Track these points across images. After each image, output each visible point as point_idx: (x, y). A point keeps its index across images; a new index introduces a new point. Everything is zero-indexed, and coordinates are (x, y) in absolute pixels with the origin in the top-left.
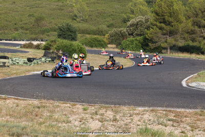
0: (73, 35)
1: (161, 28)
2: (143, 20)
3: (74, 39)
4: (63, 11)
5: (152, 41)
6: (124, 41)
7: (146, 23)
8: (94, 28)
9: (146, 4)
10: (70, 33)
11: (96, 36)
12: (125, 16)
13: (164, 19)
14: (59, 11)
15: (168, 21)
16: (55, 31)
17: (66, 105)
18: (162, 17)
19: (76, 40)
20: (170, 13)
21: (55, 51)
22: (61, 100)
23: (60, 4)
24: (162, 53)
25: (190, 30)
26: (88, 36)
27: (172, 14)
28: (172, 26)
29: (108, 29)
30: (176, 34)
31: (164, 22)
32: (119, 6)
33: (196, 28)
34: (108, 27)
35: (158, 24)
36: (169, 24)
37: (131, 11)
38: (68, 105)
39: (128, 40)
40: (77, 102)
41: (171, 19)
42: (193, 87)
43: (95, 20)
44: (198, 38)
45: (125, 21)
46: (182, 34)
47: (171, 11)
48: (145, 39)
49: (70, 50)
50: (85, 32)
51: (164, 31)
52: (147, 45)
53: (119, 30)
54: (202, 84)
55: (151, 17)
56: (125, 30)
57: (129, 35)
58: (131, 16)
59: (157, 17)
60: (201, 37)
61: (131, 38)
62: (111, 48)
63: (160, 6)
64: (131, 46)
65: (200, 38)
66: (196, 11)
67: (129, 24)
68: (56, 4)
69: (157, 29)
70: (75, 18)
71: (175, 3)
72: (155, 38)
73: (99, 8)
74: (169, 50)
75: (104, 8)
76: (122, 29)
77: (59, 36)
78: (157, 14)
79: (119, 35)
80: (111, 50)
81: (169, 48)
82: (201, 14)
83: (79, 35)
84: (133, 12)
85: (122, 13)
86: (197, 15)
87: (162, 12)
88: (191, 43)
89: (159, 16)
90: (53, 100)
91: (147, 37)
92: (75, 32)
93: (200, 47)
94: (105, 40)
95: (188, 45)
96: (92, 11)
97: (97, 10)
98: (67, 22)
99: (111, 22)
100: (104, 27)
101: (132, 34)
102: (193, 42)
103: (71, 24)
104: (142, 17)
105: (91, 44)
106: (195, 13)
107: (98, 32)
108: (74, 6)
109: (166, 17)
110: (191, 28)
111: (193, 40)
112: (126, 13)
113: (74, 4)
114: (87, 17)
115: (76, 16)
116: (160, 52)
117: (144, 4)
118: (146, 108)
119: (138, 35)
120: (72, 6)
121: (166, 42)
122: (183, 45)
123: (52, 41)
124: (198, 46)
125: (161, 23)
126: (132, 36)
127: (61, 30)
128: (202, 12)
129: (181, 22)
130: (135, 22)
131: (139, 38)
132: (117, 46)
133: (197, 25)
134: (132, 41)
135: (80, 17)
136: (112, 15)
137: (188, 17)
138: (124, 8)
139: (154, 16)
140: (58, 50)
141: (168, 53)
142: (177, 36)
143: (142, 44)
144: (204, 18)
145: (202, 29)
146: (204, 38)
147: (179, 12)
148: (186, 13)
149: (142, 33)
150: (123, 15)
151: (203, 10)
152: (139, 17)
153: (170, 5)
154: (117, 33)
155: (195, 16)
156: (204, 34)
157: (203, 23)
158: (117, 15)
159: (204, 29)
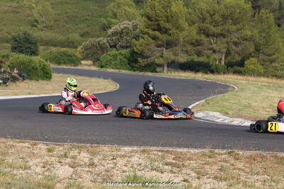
0: (32, 47)
2: (131, 27)
3: (34, 53)
4: (18, 14)
5: (142, 55)
6: (103, 55)
7: (134, 30)
8: (62, 38)
9: (134, 5)
10: (29, 46)
11: (64, 49)
12: (105, 22)
13: (159, 25)
14: (12, 14)
15: (164, 28)
16: (8, 42)
17: (24, 145)
18: (156, 23)
19: (37, 55)
20: (167, 17)
21: (8, 70)
22: (16, 138)
23: (15, 4)
24: (156, 72)
25: (194, 41)
26: (54, 49)
27: (170, 18)
28: (170, 35)
29: (81, 38)
30: (176, 45)
31: (159, 29)
32: (96, 8)
33: (203, 37)
34: (82, 36)
35: (151, 32)
36: (166, 31)
37: (113, 14)
38: (27, 144)
39: (109, 55)
40: (39, 140)
41: (168, 26)
42: (199, 118)
43: (64, 27)
44: (206, 51)
45: (105, 28)
46: (184, 46)
47: (168, 14)
48: (133, 53)
49: (29, 68)
50: (49, 43)
51: (159, 42)
52: (136, 61)
53: (97, 40)
54: (212, 113)
55: (141, 22)
56: (105, 41)
57: (111, 47)
58: (113, 20)
59: (150, 23)
60: (211, 49)
61: (114, 52)
62: (86, 65)
63: (153, 7)
64: (113, 62)
65: (209, 52)
66: (202, 14)
67: (110, 31)
68: (9, 4)
69: (150, 39)
70: (35, 24)
71: (173, 3)
72: (146, 51)
73: (68, 11)
74: (166, 68)
75: (76, 10)
76: (101, 39)
77: (14, 49)
78: (149, 18)
79: (96, 47)
80: (86, 68)
81: (166, 65)
82: (209, 19)
83: (41, 48)
84: (115, 16)
86: (204, 20)
87: (156, 16)
88: (196, 59)
89: (152, 21)
90: (6, 137)
91: (136, 50)
92: (36, 43)
93: (208, 63)
94: (77, 54)
95: (193, 61)
96: (58, 15)
97: (66, 13)
98: (25, 30)
99: (86, 30)
100: (75, 36)
101: (115, 46)
102: (198, 56)
103: (31, 32)
104: (128, 22)
105: (58, 60)
106: (201, 16)
107: (67, 43)
108: (33, 8)
109: (162, 23)
110: (196, 37)
111: (199, 54)
112: (106, 17)
113: (34, 5)
114: (52, 23)
115: (37, 21)
116: (154, 71)
117: (130, 5)
118: (135, 148)
119: (122, 47)
120: (31, 8)
121: (162, 57)
122: (185, 61)
123: (4, 56)
124: (206, 62)
125: (154, 30)
126: (115, 49)
127: (16, 41)
128: (211, 16)
129: (182, 30)
130: (119, 30)
131: (124, 51)
132: (94, 62)
133: (204, 33)
134: (115, 56)
135: (42, 22)
136: (86, 20)
137: (192, 22)
138: (103, 9)
139: (145, 22)
140: (12, 68)
141: (165, 71)
142: (177, 48)
143: (128, 59)
144: (214, 24)
145: (211, 38)
146: (215, 51)
147: (180, 15)
148: (188, 16)
149: (128, 44)
150: (102, 19)
151: (212, 13)
152: (125, 22)
153: (167, 6)
154: (94, 45)
155: (201, 21)
156: (214, 46)
157: (213, 29)
158: (94, 19)
159: (213, 39)
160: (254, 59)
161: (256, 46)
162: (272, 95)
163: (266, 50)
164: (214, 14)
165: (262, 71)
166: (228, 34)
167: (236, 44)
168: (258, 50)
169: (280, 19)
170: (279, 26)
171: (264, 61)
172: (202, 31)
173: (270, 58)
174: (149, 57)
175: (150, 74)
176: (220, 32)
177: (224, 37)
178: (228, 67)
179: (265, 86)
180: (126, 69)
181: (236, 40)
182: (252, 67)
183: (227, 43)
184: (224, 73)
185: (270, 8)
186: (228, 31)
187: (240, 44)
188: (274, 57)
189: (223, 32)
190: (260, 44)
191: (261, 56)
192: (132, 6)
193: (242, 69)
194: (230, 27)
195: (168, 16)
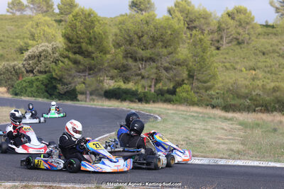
1: (76, 62)
2: (50, 50)
5: (60, 80)
6: (20, 81)
7: (53, 53)
9: (55, 24)
12: (22, 44)
13: (80, 47)
15: (87, 51)
18: (77, 45)
24: (78, 100)
25: (120, 66)
27: (93, 39)
28: (93, 59)
30: (100, 70)
31: (80, 51)
32: (13, 27)
33: (130, 62)
35: (71, 55)
36: (87, 54)
37: (31, 35)
39: (24, 81)
41: (91, 48)
44: (134, 78)
45: (22, 50)
47: (91, 36)
48: (52, 78)
51: (81, 67)
52: (55, 88)
53: (12, 64)
55: (60, 42)
56: (21, 65)
57: (27, 72)
58: (31, 42)
59: (70, 45)
60: (139, 74)
61: (30, 77)
63: (73, 27)
64: (29, 90)
65: (137, 78)
67: (26, 54)
69: (70, 63)
71: (96, 23)
72: (66, 77)
74: (88, 96)
76: (16, 63)
78: (69, 40)
79: (11, 72)
81: (88, 92)
82: (137, 41)
84: (33, 37)
85: (17, 37)
86: (131, 43)
87: (78, 37)
88: (124, 86)
89: (72, 43)
91: (54, 76)
93: (137, 91)
95: (119, 88)
101: (32, 71)
102: (125, 83)
104: (46, 44)
106: (128, 38)
109: (84, 45)
110: (122, 62)
111: (126, 80)
112: (24, 38)
116: (75, 99)
117: (51, 24)
119: (40, 72)
121: (84, 83)
122: (111, 88)
124: (134, 89)
125: (75, 53)
126: (32, 75)
128: (140, 38)
129: (106, 53)
130: (37, 53)
131: (42, 77)
132: (8, 89)
133: (131, 57)
134: (31, 83)
136: (1, 41)
137: (118, 44)
138: (20, 29)
139: (65, 44)
141: (88, 100)
142: (101, 74)
143: (46, 86)
144: (142, 47)
145: (139, 63)
146: (143, 77)
147: (104, 36)
148: (114, 37)
149: (47, 69)
150: (19, 40)
151: (140, 35)
152: (43, 44)
153: (90, 27)
154: (8, 70)
155: (128, 43)
156: (143, 71)
157: (142, 53)
158: (10, 40)
159: (142, 64)
160: (188, 86)
161: (190, 71)
162: (197, 126)
163: (200, 76)
164: (142, 36)
165: (196, 99)
166: (158, 58)
167: (167, 69)
168: (191, 76)
169: (218, 42)
170: (218, 49)
171: (198, 88)
172: (129, 55)
173: (205, 85)
174: (70, 84)
175: (69, 103)
176: (148, 55)
177: (154, 62)
178: (158, 95)
179: (193, 116)
180: (44, 97)
181: (167, 65)
182: (185, 95)
183: (157, 68)
184: (154, 102)
185: (208, 29)
186: (159, 55)
187: (171, 69)
188: (209, 84)
189: (152, 56)
190: (194, 70)
191: (196, 84)
192: (53, 26)
193: (174, 97)
194: (160, 50)
195: (91, 38)
